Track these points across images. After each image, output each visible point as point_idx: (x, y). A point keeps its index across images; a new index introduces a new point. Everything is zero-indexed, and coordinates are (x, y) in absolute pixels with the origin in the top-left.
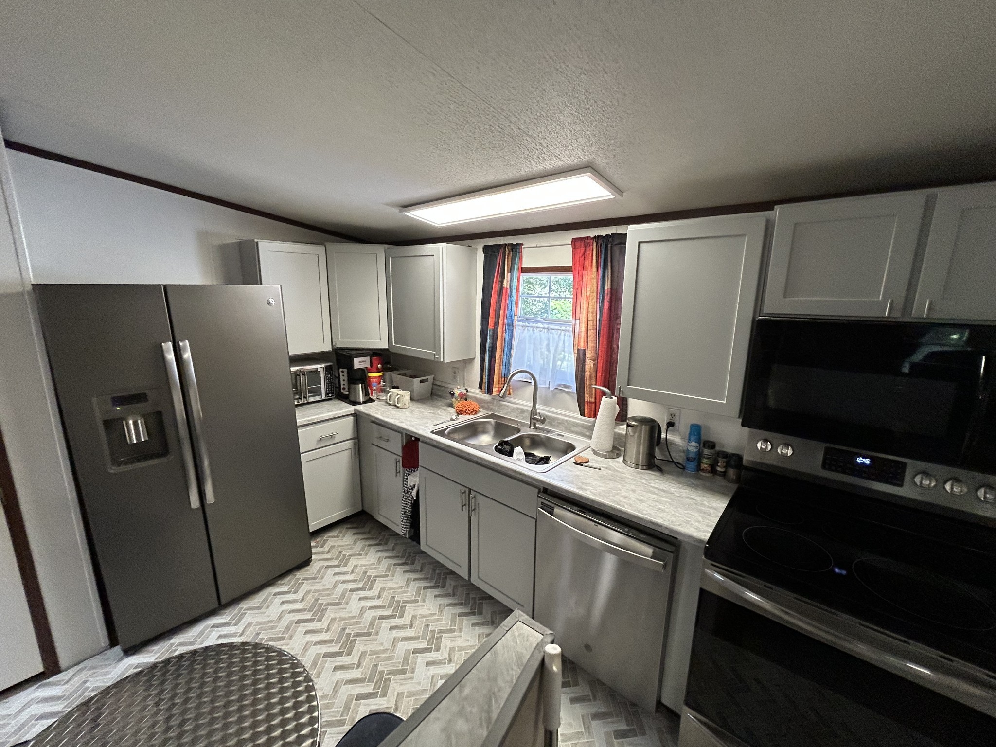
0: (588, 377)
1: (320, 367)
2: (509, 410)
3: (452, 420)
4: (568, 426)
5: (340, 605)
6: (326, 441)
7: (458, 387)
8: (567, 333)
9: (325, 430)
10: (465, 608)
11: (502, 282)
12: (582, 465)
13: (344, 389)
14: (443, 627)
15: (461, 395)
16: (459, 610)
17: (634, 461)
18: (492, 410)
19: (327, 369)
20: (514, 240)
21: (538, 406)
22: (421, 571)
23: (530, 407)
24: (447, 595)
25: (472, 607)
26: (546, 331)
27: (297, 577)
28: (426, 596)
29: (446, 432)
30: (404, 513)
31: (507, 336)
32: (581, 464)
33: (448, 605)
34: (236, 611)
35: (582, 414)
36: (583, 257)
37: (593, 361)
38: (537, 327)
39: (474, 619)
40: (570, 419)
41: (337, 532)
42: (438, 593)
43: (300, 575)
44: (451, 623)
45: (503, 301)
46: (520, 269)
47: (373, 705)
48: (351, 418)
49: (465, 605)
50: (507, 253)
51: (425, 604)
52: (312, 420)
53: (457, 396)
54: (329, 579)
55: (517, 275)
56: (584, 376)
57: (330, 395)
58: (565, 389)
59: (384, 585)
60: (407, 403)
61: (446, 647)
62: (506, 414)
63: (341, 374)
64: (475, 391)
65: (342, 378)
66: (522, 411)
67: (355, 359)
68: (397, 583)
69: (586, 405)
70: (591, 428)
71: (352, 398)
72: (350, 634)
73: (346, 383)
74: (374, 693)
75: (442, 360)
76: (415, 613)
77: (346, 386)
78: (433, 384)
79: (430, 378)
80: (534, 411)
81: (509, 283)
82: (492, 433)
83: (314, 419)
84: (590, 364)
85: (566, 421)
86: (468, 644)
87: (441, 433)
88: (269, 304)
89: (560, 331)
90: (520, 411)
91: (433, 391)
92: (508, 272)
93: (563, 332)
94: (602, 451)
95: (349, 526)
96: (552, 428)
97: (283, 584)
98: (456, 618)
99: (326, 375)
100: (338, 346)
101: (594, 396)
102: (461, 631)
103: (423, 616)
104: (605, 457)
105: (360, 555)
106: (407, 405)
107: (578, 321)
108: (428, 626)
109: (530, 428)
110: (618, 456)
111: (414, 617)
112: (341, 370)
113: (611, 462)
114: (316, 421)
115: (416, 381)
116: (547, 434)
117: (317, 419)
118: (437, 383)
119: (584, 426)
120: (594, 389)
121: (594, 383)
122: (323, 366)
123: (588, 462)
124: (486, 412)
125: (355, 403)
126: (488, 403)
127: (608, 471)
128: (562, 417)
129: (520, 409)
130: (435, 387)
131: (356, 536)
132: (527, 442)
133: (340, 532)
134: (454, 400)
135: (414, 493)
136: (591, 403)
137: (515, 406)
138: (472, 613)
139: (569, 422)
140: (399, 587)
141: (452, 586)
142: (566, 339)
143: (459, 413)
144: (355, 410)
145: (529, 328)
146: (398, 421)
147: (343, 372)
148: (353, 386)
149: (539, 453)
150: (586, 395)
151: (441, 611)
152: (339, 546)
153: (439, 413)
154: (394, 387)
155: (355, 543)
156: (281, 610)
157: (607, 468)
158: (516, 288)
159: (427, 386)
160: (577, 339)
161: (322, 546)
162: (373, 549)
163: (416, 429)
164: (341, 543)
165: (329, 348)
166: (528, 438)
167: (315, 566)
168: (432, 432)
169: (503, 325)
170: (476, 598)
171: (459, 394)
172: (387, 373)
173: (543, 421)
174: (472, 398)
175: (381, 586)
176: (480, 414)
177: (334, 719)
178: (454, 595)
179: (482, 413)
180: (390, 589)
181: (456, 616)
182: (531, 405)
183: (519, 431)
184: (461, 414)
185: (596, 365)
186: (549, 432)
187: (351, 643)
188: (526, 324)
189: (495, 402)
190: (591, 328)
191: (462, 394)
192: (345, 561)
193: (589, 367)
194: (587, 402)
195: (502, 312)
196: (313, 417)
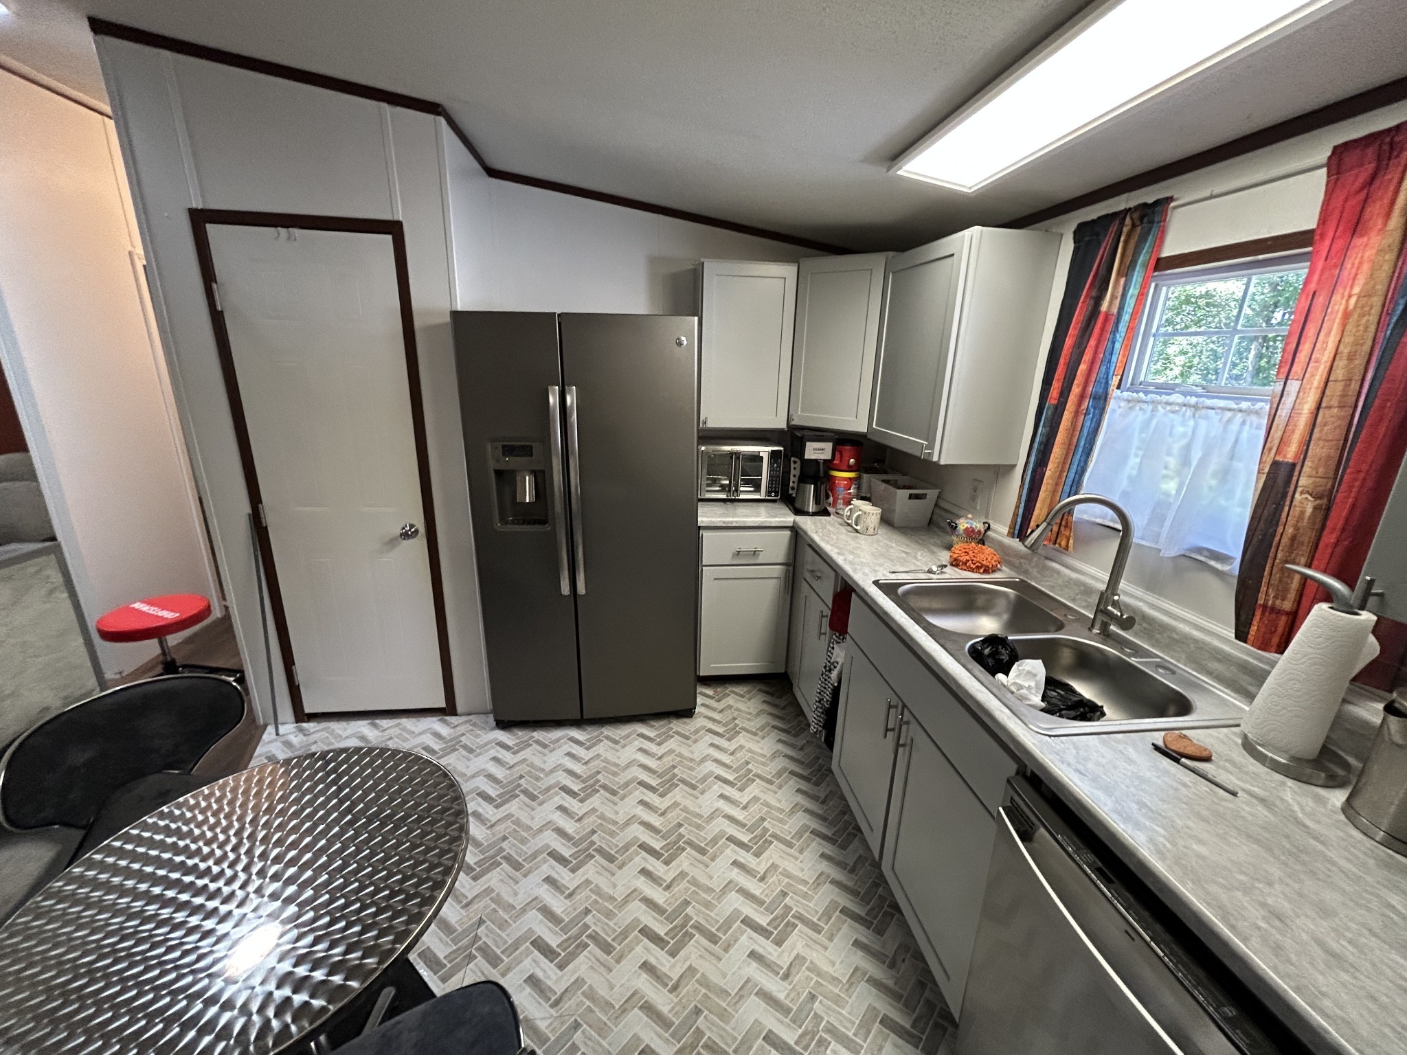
0: (1285, 540)
1: (764, 451)
2: (1060, 582)
3: (930, 571)
4: (1200, 654)
5: (695, 789)
6: (746, 557)
7: (970, 516)
8: (1254, 418)
9: (748, 541)
10: (859, 904)
11: (1098, 300)
12: (1177, 761)
13: (793, 488)
14: (807, 911)
15: (970, 534)
16: (844, 901)
17: (1385, 823)
18: (1026, 572)
19: (774, 454)
20: (1148, 195)
21: (1123, 585)
22: (823, 802)
23: (1103, 582)
24: (841, 865)
25: (872, 909)
26: (1189, 413)
27: (671, 725)
28: (808, 846)
29: (901, 590)
30: (819, 702)
31: (1088, 424)
32: (1173, 756)
33: (833, 882)
34: (595, 734)
35: (1241, 635)
36: (1362, 195)
37: (1316, 497)
38: (1168, 403)
39: (863, 934)
40: (1207, 639)
41: (745, 689)
42: (830, 853)
43: (677, 725)
44: (823, 915)
45: (1092, 343)
46: (1153, 262)
47: (654, 956)
48: (788, 533)
49: (862, 900)
50: (1125, 230)
51: (801, 857)
52: (728, 522)
53: (961, 532)
54: (702, 748)
55: (1140, 280)
56: (1273, 536)
57: (773, 494)
58: (1212, 563)
59: (761, 795)
60: (871, 526)
61: (793, 950)
62: (1052, 588)
63: (792, 465)
64: (1001, 530)
65: (793, 472)
66: (1088, 591)
67: (808, 444)
68: (780, 801)
69: (1258, 613)
70: (1260, 677)
71: (798, 505)
72: (684, 836)
73: (796, 479)
74: (662, 940)
75: (935, 459)
76: (779, 862)
77: (795, 485)
78: (936, 505)
79: (932, 494)
80: (1107, 595)
81: (1117, 302)
82: (1006, 617)
83: (732, 522)
84: (1303, 503)
85: (1196, 641)
86: (831, 970)
87: (889, 589)
88: (680, 344)
89: (1229, 414)
90: (1082, 588)
91: (935, 518)
92: (1119, 274)
93: (1240, 415)
94: (1277, 750)
95: (764, 688)
96: (1153, 646)
97: (653, 726)
98: (835, 911)
99: (771, 465)
100: (796, 422)
101: (1292, 595)
102: (831, 939)
103: (786, 874)
104: (1276, 767)
105: (755, 734)
106: (871, 531)
107: (1293, 386)
108: (784, 894)
109: (1090, 630)
110: (1333, 782)
111: (774, 867)
112: (793, 459)
113: (1291, 793)
114: (734, 525)
115: (903, 494)
116: (1129, 656)
117: (737, 522)
118: (943, 504)
119: (1244, 667)
120: (1297, 578)
121: (1303, 560)
122: (770, 449)
123: (1207, 759)
124: (1013, 574)
125: (799, 512)
126: (1022, 557)
127: (1261, 810)
128: (1186, 628)
129: (1084, 584)
130: (938, 511)
131: (765, 707)
132: (1066, 656)
133: (749, 692)
134: (955, 538)
135: (834, 674)
136: (1275, 611)
137: (1074, 575)
138: (866, 921)
139: (1200, 646)
140: (779, 809)
141: (857, 855)
142: (1245, 435)
143: (955, 563)
144: (794, 522)
145: (1145, 406)
146: (836, 551)
147: (795, 462)
148: (802, 485)
149: (1085, 690)
150: (1263, 589)
151: (819, 884)
152: (738, 710)
153: (919, 557)
154: (863, 498)
155: (758, 715)
156: (633, 757)
157: (1262, 801)
158: (1130, 311)
159: (925, 506)
160: (1279, 434)
161: (718, 701)
162: (775, 735)
163: (855, 570)
164: (741, 706)
165: (782, 424)
166: (1071, 648)
167: (698, 722)
168: (876, 583)
169: (1082, 397)
170: (886, 899)
171: (966, 530)
172: (865, 476)
173: (1127, 624)
174: (993, 540)
175: (756, 792)
176: (997, 576)
177: (603, 935)
178: (852, 871)
179: (1004, 574)
180: (766, 804)
181: (837, 909)
182: (1106, 577)
183: (1060, 627)
184: (957, 566)
185: (1324, 511)
186: (1137, 651)
187: (677, 849)
188: (1141, 395)
189: (1035, 559)
190: (1335, 402)
191: (973, 531)
192: (732, 734)
193: (1295, 512)
194: (1265, 606)
195: (1083, 367)
196: (731, 519)
